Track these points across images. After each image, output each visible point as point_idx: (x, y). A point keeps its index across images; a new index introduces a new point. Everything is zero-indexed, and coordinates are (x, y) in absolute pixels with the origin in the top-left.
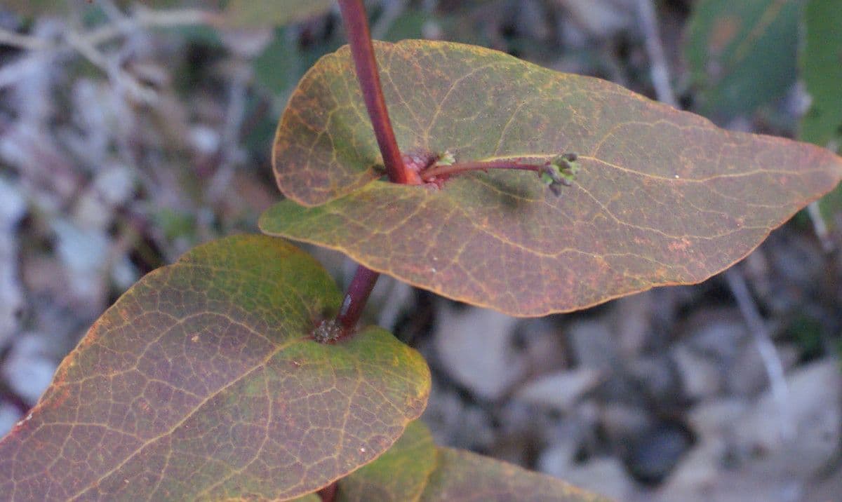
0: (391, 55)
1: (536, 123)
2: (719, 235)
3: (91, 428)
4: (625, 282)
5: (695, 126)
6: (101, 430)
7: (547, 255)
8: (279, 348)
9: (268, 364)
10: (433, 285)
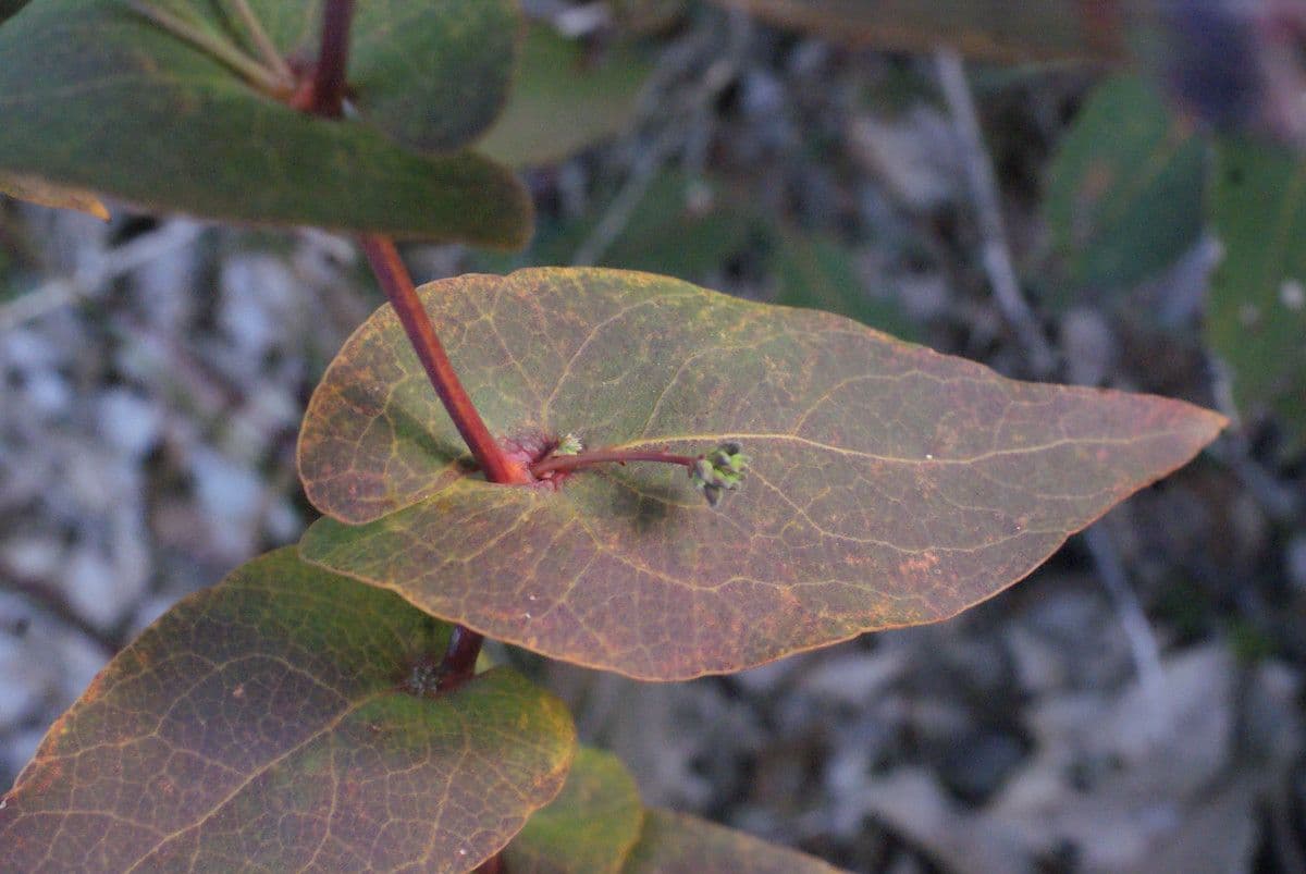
0: (497, 295)
1: (709, 386)
2: (987, 545)
3: (91, 817)
4: (819, 626)
5: (967, 379)
6: (105, 820)
7: (705, 589)
8: (354, 705)
9: (337, 729)
10: (525, 640)
